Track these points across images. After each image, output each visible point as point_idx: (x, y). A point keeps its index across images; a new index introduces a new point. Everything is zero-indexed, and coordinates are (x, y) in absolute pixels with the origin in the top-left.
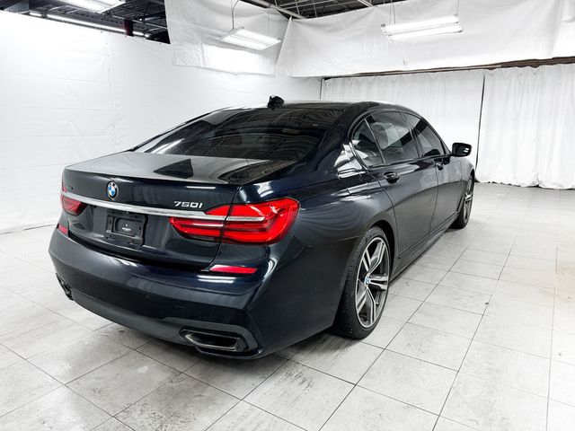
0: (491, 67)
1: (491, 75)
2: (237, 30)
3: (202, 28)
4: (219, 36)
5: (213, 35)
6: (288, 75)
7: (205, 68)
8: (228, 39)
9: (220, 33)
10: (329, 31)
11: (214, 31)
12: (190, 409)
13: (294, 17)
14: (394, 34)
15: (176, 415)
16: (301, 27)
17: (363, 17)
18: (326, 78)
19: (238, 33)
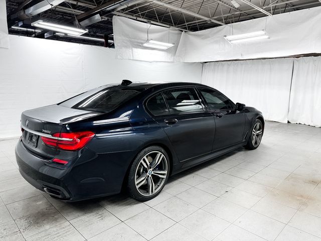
0: (298, 56)
1: (297, 61)
2: (150, 40)
3: (133, 40)
4: (142, 43)
5: (138, 43)
6: (182, 61)
7: (133, 60)
8: (145, 45)
9: (142, 42)
10: (202, 38)
11: (139, 41)
12: (45, 222)
13: (185, 32)
14: (233, 40)
15: (37, 223)
16: (190, 36)
17: (220, 30)
18: (205, 62)
19: (150, 42)
